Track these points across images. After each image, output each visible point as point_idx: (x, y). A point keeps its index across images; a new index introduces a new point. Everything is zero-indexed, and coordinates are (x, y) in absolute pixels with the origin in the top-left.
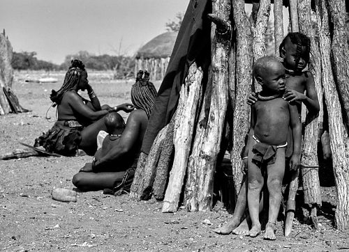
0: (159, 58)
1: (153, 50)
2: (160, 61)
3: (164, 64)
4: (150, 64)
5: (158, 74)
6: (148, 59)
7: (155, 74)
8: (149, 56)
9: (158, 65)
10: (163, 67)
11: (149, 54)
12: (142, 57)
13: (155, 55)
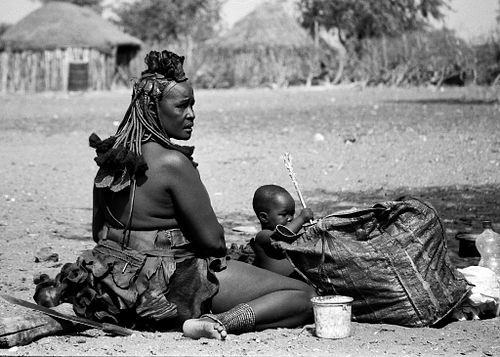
0: (40, 51)
1: (29, 36)
2: (42, 57)
3: (50, 63)
4: (24, 61)
5: (40, 81)
6: (20, 52)
7: (34, 81)
8: (21, 47)
9: (39, 65)
10: (47, 67)
11: (21, 43)
12: (8, 49)
13: (33, 45)
